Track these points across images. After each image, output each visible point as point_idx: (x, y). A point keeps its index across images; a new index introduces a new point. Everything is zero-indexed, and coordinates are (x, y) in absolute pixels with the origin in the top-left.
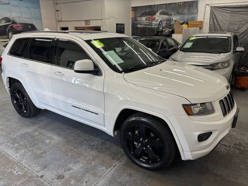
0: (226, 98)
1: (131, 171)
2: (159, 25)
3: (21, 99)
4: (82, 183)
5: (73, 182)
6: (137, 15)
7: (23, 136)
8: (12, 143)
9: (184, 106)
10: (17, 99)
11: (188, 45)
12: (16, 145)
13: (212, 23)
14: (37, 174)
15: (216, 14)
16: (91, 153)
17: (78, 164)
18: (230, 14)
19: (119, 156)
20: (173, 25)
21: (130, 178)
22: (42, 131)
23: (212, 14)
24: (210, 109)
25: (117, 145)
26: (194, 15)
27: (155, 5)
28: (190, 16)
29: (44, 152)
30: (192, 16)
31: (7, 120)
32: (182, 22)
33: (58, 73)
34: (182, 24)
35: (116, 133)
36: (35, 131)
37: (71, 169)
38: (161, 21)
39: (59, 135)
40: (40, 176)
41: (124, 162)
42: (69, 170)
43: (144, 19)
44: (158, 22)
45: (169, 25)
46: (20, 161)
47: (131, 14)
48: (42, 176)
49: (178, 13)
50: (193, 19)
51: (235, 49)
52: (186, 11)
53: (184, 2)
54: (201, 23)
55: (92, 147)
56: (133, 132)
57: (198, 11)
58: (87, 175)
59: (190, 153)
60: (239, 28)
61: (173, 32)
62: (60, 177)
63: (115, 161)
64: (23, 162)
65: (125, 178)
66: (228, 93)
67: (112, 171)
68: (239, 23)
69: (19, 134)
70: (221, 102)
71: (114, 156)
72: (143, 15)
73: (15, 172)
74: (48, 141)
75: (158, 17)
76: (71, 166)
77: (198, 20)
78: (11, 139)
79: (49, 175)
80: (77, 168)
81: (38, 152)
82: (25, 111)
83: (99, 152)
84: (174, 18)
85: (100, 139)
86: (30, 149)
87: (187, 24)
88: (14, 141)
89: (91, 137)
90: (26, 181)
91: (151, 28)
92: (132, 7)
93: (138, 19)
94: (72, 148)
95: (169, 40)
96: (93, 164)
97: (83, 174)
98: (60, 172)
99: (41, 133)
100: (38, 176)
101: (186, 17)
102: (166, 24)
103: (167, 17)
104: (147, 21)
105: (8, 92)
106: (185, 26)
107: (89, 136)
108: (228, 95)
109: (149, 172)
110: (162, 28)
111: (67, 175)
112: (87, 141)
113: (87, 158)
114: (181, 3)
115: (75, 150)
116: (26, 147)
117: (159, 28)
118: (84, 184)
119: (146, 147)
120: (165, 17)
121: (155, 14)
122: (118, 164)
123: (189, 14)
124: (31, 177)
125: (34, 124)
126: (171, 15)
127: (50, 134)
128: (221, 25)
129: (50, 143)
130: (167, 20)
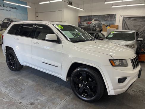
0: (134, 59)
1: (76, 102)
2: (94, 26)
3: (12, 60)
4: (46, 108)
5: (40, 107)
6: (81, 21)
7: (11, 81)
8: (4, 84)
9: (110, 60)
10: (9, 60)
11: (111, 36)
12: (6, 85)
13: (124, 26)
14: (18, 101)
15: (126, 21)
16: (52, 91)
17: (44, 97)
18: (134, 21)
19: (69, 94)
20: (102, 27)
21: (75, 106)
22: (23, 78)
23: (124, 21)
24: (125, 64)
25: (68, 88)
26: (113, 22)
27: (92, 16)
28: (111, 22)
29: (23, 90)
30: (112, 22)
31: (2, 72)
32: (107, 25)
33: (36, 43)
34: (107, 26)
35: (68, 79)
36: (18, 78)
37: (39, 99)
38: (95, 24)
39: (33, 81)
40: (19, 102)
41: (72, 97)
42: (37, 100)
43: (85, 23)
44: (93, 25)
45: (100, 27)
46: (8, 94)
47: (78, 20)
48: (21, 103)
49: (105, 20)
50: (113, 24)
51: (137, 38)
52: (109, 19)
53: (108, 15)
54: (118, 26)
55: (52, 88)
56: (79, 78)
57: (115, 20)
58: (49, 103)
59: (113, 90)
60: (139, 29)
61: (101, 30)
62: (32, 104)
63: (66, 96)
64: (9, 95)
65: (72, 106)
66: (136, 56)
67: (64, 101)
68: (139, 26)
69: (8, 79)
70: (132, 60)
71: (66, 94)
72: (85, 21)
73: (4, 100)
74: (26, 84)
75: (93, 22)
76: (39, 98)
77: (116, 24)
78: (4, 82)
79: (25, 102)
80: (42, 99)
81: (20, 89)
82: (13, 67)
83: (57, 91)
84: (103, 23)
85: (57, 84)
86: (15, 88)
87: (110, 26)
88: (5, 83)
89: (52, 83)
90: (11, 105)
91: (89, 28)
92: (79, 16)
93: (82, 23)
94: (41, 88)
95: (99, 34)
96: (53, 97)
97: (46, 103)
98: (32, 101)
99: (22, 80)
100: (18, 103)
101: (109, 23)
102: (98, 26)
103: (99, 22)
104: (87, 24)
105: (5, 55)
106: (108, 27)
107: (51, 82)
108: (136, 58)
109: (87, 103)
110: (96, 28)
111: (36, 103)
112: (50, 85)
113: (49, 94)
114: (106, 15)
115: (42, 89)
116: (12, 86)
117: (93, 28)
118: (47, 108)
119: (86, 87)
120: (97, 22)
121: (92, 20)
122: (68, 98)
123: (111, 21)
124: (14, 103)
125: (18, 74)
126: (101, 21)
127: (27, 80)
128: (129, 27)
129: (27, 85)
130: (98, 24)
